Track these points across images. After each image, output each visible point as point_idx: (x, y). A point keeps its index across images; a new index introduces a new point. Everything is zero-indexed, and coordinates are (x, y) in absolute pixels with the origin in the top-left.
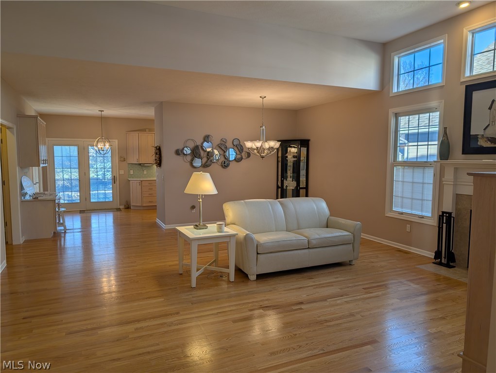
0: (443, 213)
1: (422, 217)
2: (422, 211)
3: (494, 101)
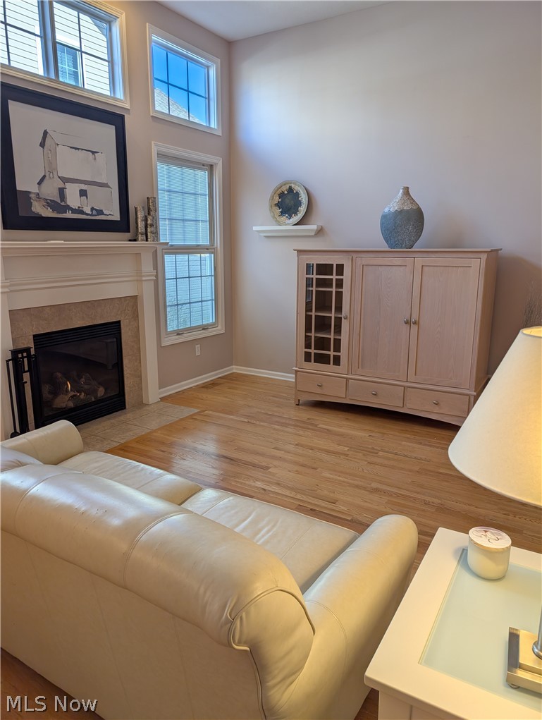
0: (13, 353)
3: (45, 133)
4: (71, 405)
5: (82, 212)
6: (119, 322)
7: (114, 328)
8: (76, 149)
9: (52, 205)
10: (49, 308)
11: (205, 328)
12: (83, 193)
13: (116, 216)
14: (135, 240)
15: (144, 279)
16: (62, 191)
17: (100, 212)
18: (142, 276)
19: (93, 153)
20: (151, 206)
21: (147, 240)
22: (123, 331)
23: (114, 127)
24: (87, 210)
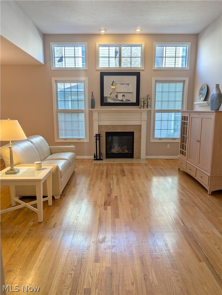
0: (96, 135)
1: (80, 139)
2: (79, 136)
3: (113, 82)
4: (116, 152)
5: (123, 101)
6: (134, 132)
7: (132, 134)
8: (122, 84)
9: (114, 100)
10: (110, 126)
11: (173, 139)
12: (123, 96)
13: (135, 101)
14: (140, 108)
15: (142, 120)
16: (117, 96)
17: (129, 100)
18: (141, 119)
19: (128, 84)
20: (148, 97)
21: (144, 108)
22: (134, 135)
23: (136, 76)
24: (124, 100)
